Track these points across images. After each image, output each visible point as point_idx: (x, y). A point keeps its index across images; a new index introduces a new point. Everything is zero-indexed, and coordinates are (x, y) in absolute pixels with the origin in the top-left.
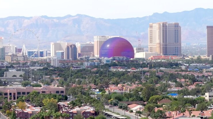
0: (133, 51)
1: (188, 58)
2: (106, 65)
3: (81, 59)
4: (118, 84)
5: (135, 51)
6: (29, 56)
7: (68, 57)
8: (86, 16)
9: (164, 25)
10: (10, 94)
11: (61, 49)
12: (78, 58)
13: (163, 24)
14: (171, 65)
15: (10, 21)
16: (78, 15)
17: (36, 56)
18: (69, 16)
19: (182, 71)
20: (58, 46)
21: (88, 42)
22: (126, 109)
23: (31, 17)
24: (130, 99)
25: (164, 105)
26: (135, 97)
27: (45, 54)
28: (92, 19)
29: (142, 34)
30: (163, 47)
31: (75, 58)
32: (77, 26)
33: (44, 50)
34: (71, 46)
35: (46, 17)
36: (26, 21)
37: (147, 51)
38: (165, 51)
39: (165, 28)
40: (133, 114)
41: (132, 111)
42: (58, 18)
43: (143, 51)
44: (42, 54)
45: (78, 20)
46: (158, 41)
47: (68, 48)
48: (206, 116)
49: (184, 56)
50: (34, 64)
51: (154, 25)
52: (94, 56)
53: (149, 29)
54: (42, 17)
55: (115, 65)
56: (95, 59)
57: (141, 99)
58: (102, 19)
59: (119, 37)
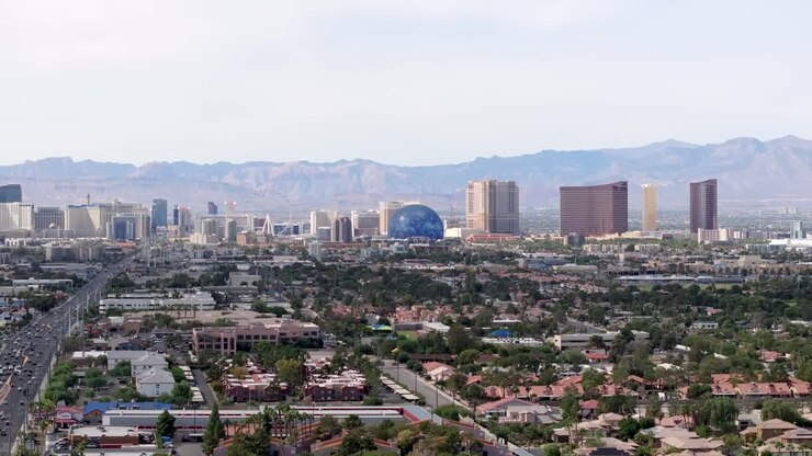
0: (442, 225)
1: (529, 239)
2: (397, 255)
3: (359, 240)
4: (411, 305)
5: (445, 226)
6: (276, 233)
7: (337, 239)
8: (369, 162)
9: (492, 185)
10: (226, 340)
11: (327, 222)
12: (354, 238)
13: (490, 183)
14: (500, 257)
15: (250, 169)
16: (357, 160)
17: (288, 233)
18: (343, 162)
19: (519, 270)
20: (322, 219)
21: (371, 211)
22: (420, 370)
23: (283, 164)
24: (429, 350)
25: (485, 365)
26: (436, 346)
27: (301, 229)
28: (380, 166)
29: (458, 190)
30: (490, 221)
31: (348, 238)
32: (355, 177)
33: (300, 224)
34: (342, 220)
35: (306, 163)
36: (275, 168)
37: (465, 226)
38: (494, 225)
39: (492, 190)
40: (430, 384)
41: (429, 378)
42: (326, 165)
43: (458, 227)
44: (296, 230)
45: (358, 167)
46: (482, 211)
47: (337, 222)
48: (554, 396)
49: (523, 234)
50: (282, 250)
51: (475, 184)
52: (379, 234)
53: (468, 191)
54: (302, 162)
55: (410, 256)
56: (380, 242)
57: (447, 351)
58: (395, 167)
59: (418, 203)
